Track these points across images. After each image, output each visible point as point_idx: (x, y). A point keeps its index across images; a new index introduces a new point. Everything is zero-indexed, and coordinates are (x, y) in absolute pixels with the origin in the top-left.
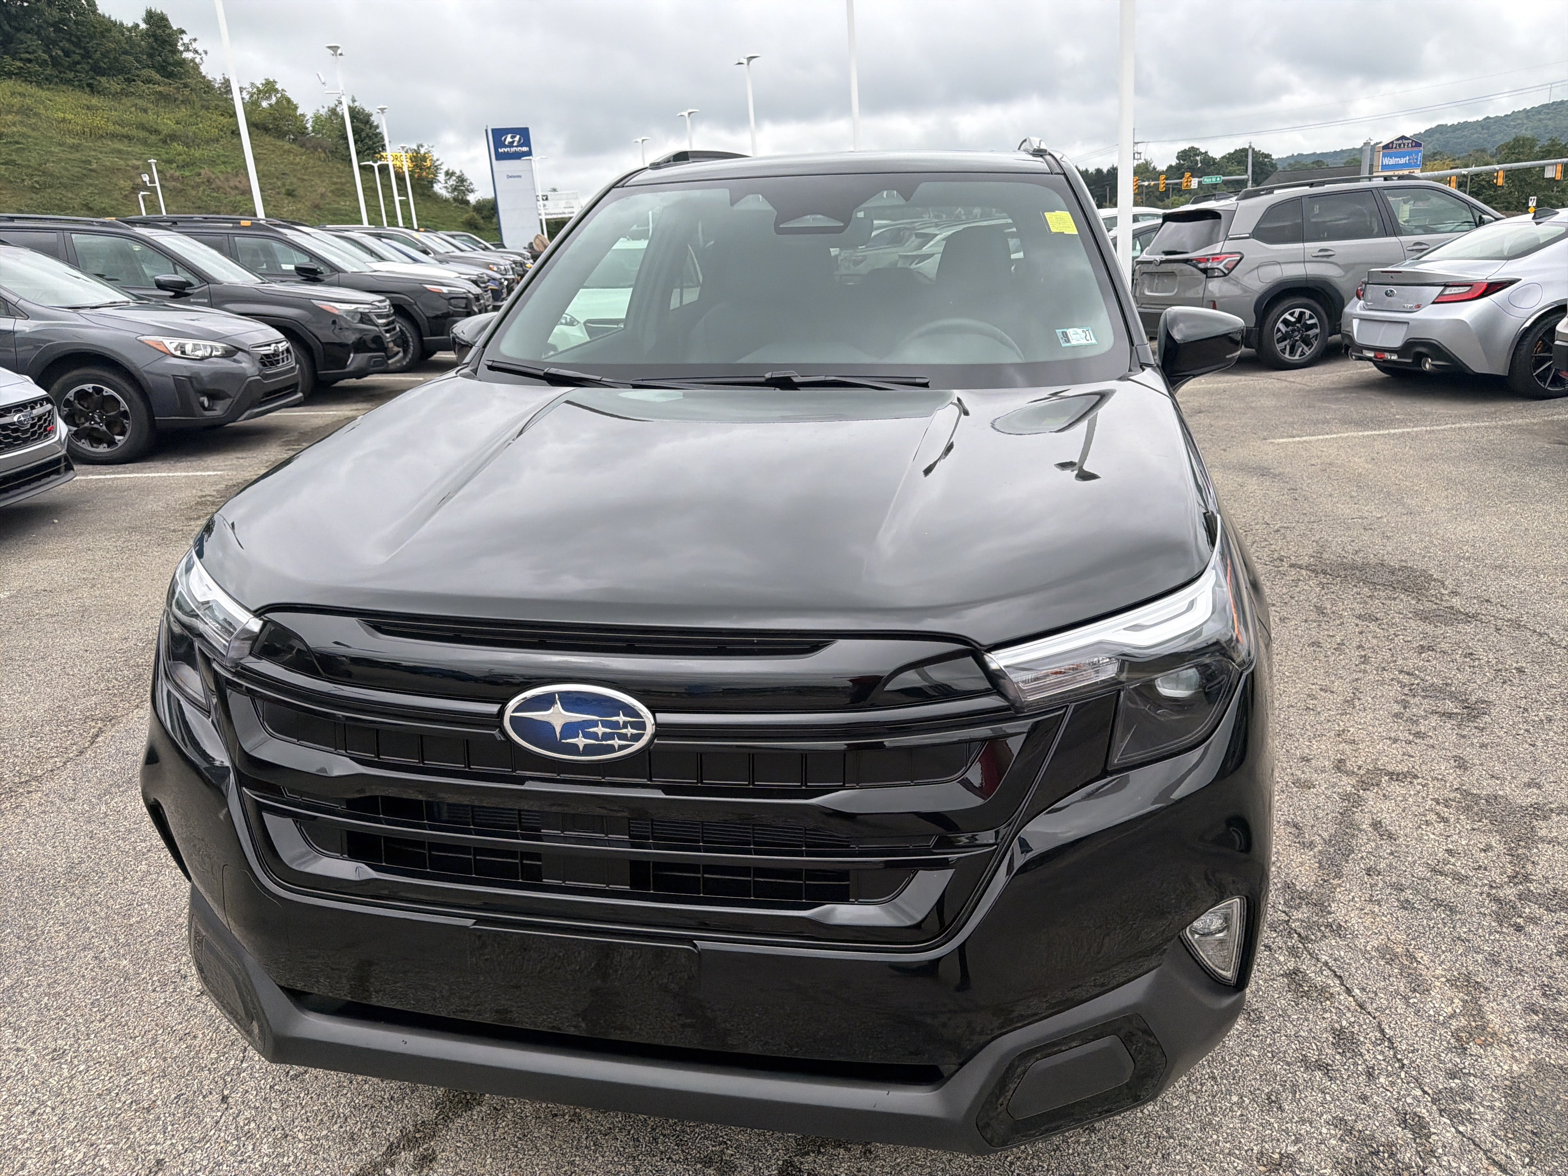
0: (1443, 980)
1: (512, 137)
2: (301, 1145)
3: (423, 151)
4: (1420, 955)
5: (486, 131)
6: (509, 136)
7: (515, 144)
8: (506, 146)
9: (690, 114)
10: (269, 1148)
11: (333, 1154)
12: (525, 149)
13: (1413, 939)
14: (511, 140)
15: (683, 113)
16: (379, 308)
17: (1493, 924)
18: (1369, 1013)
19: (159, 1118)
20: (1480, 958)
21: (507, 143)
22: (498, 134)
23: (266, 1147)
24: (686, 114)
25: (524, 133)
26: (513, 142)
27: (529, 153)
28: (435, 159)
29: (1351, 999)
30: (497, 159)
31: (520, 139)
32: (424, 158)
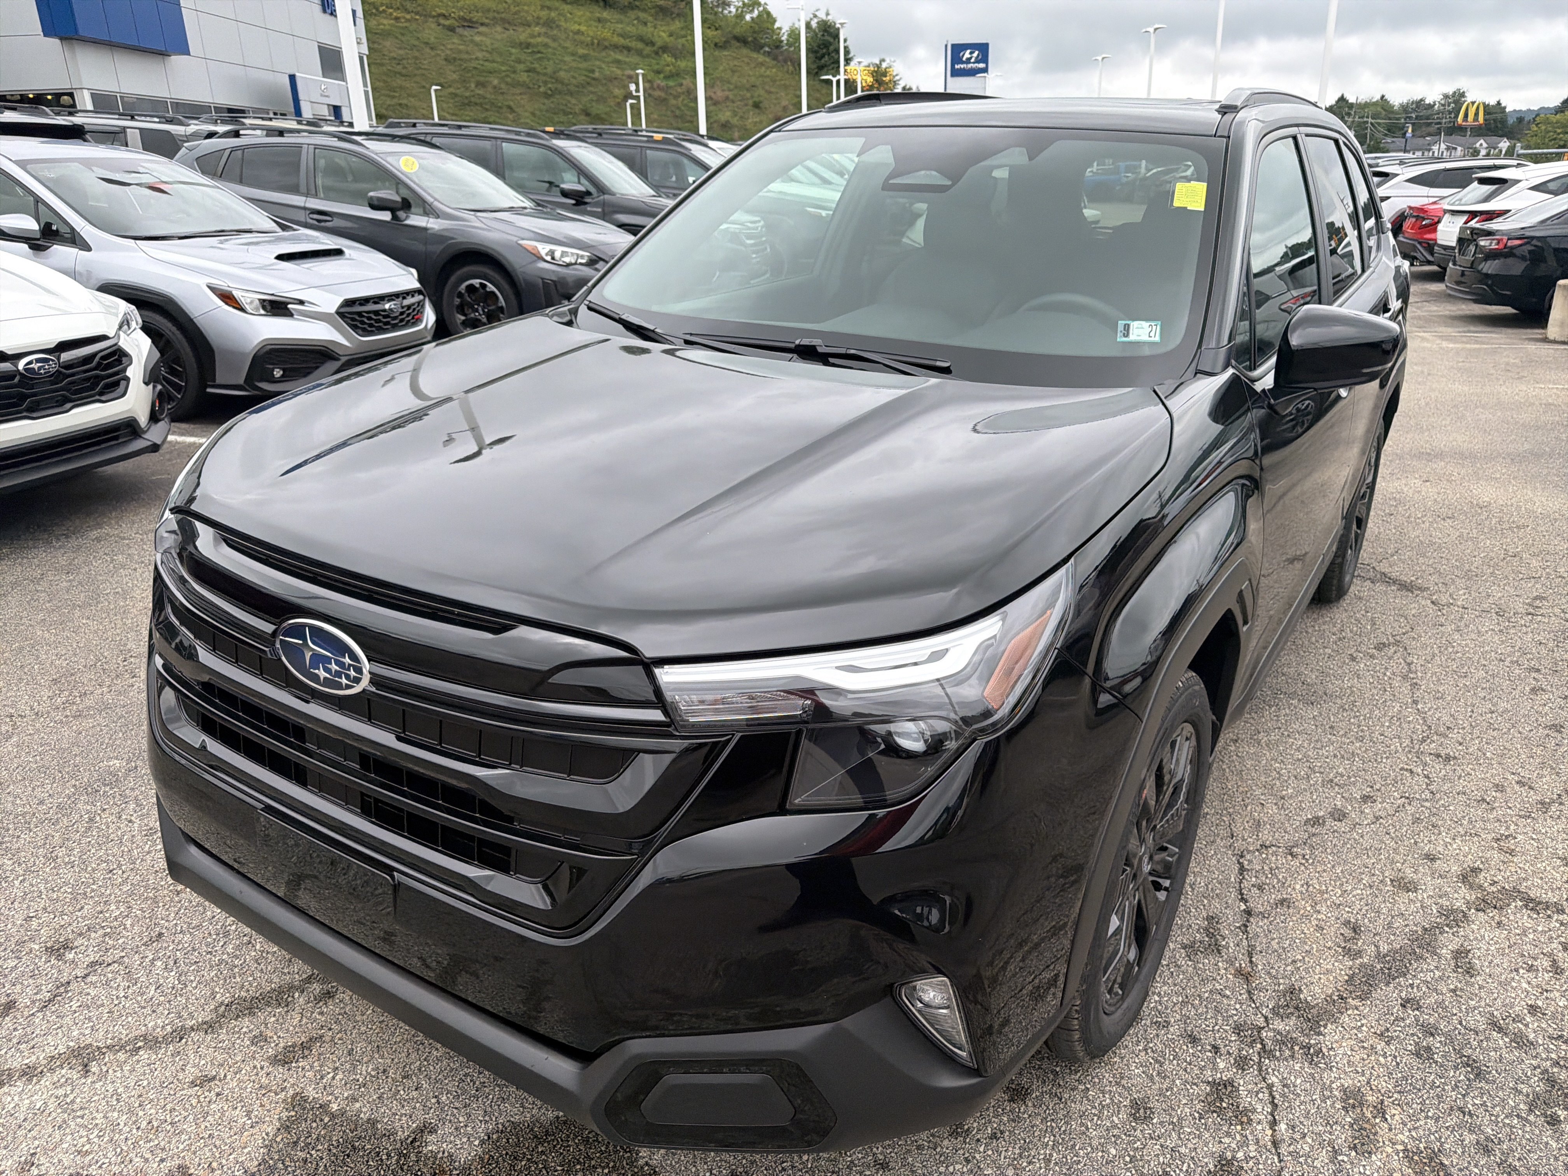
0: (1400, 1147)
1: (971, 53)
2: (254, 954)
3: (884, 65)
4: (1393, 1111)
5: (946, 46)
6: (968, 51)
7: (973, 60)
8: (963, 63)
9: (1156, 29)
10: (233, 948)
11: (269, 968)
12: (982, 65)
13: (1399, 1092)
14: (969, 56)
15: (1148, 29)
16: (749, 228)
17: (1522, 1106)
18: (1279, 1155)
19: (180, 901)
20: (1469, 1138)
21: (964, 59)
22: (957, 50)
23: (231, 946)
24: (1151, 30)
25: (983, 49)
26: (971, 58)
27: (985, 70)
28: (894, 74)
29: (1269, 1132)
30: (952, 75)
31: (978, 55)
32: (885, 74)
